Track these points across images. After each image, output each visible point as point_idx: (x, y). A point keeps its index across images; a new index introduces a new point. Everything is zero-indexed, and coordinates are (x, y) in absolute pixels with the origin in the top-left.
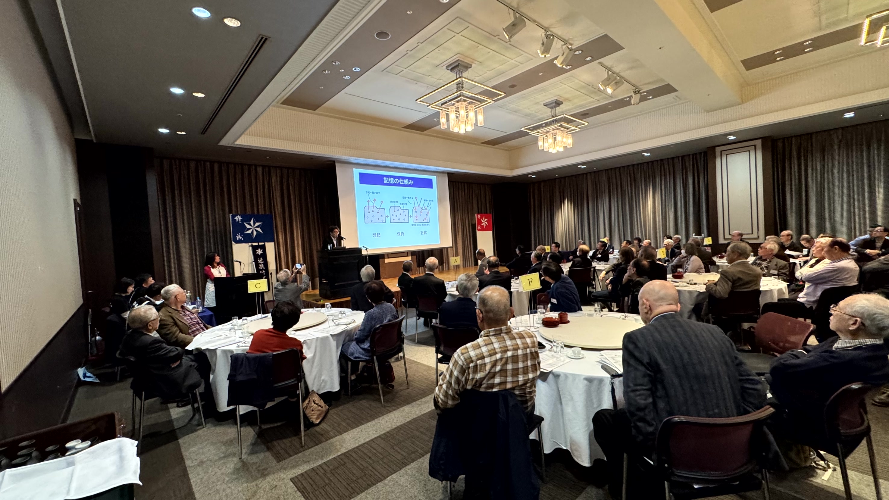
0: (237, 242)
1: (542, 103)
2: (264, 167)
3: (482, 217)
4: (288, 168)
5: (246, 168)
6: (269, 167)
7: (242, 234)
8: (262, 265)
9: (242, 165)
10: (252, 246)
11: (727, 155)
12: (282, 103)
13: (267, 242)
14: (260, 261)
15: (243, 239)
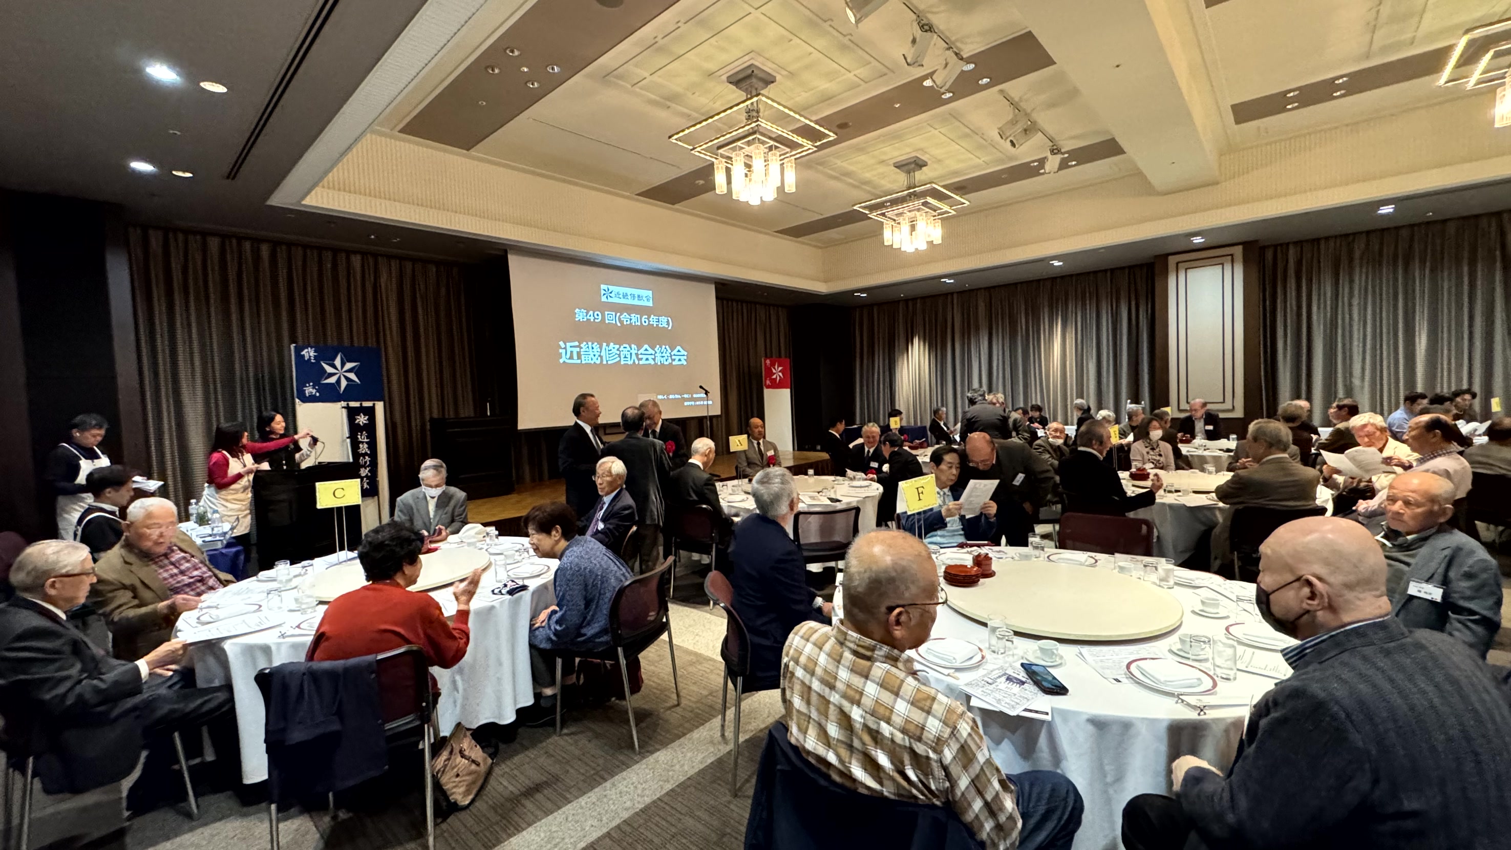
0: (306, 399)
1: (892, 162)
2: (364, 254)
3: (773, 365)
4: (414, 260)
5: (327, 255)
6: (375, 255)
7: (317, 384)
9: (320, 249)
10: (347, 408)
11: (1186, 269)
12: (400, 131)
15: (318, 394)
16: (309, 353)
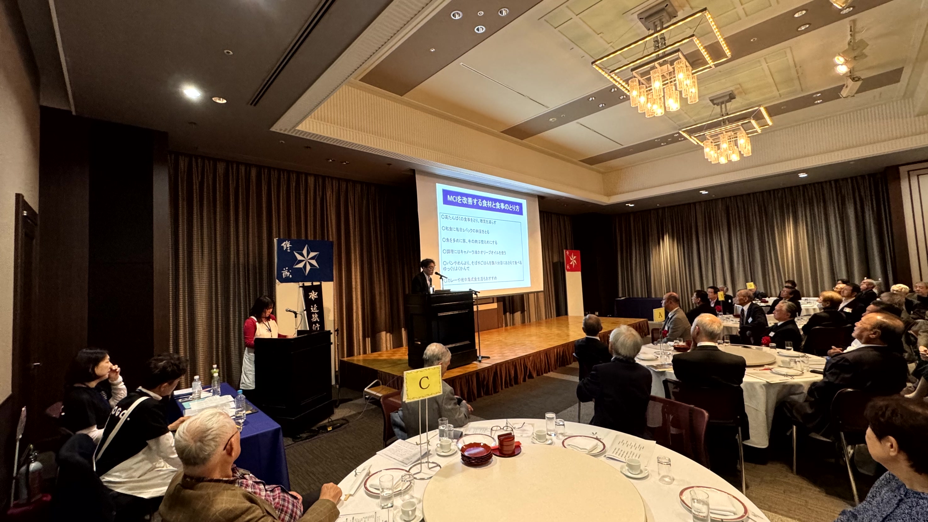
0: (283, 280)
1: (710, 96)
2: (316, 176)
3: (570, 254)
4: (347, 181)
5: (294, 177)
6: (324, 178)
7: (291, 269)
8: (316, 315)
9: (289, 172)
10: (303, 287)
11: (918, 176)
12: (360, 80)
13: (325, 281)
14: (314, 309)
15: (291, 276)
16: (286, 245)
